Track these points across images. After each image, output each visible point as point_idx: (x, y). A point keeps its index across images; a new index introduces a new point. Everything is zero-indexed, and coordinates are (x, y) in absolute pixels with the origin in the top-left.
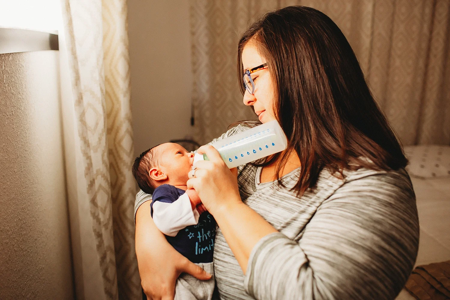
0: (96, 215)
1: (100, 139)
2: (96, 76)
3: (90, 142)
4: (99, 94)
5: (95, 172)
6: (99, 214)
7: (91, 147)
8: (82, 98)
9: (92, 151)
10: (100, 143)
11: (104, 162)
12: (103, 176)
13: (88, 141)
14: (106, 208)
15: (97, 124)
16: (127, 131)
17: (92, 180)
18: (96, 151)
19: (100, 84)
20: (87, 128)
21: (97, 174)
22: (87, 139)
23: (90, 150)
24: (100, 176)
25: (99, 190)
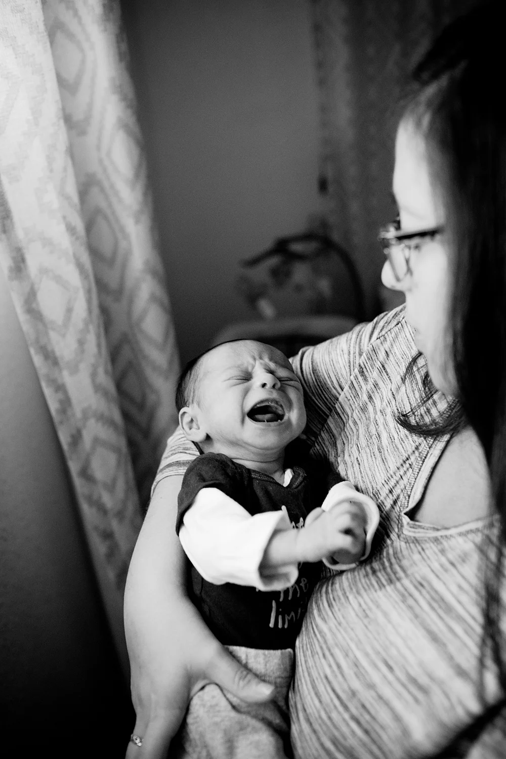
0: (95, 497)
1: (81, 343)
2: (52, 198)
3: (58, 354)
4: (64, 241)
5: (79, 415)
6: (100, 497)
7: (62, 364)
8: (23, 260)
9: (65, 373)
10: (83, 351)
11: (97, 388)
12: (101, 418)
13: (53, 352)
14: (114, 480)
15: (69, 310)
16: (153, 298)
17: (74, 432)
18: (74, 370)
19: (64, 218)
20: (45, 325)
21: (85, 417)
22: (49, 348)
23: (60, 370)
24: (92, 422)
25: (93, 448)
